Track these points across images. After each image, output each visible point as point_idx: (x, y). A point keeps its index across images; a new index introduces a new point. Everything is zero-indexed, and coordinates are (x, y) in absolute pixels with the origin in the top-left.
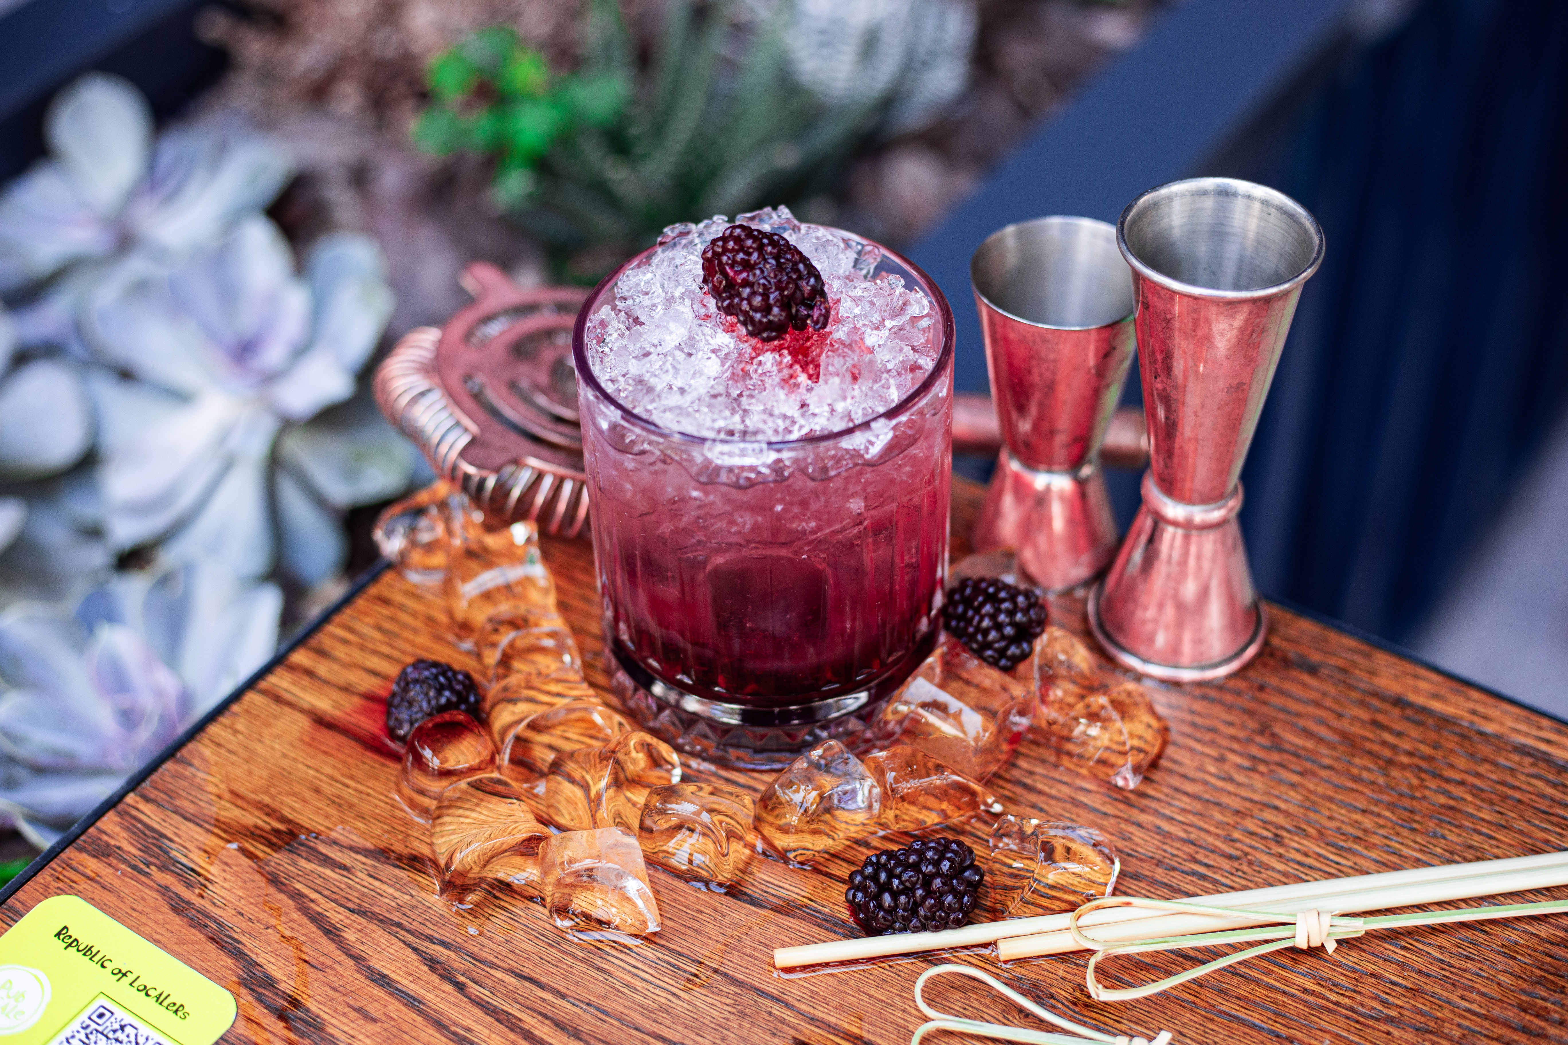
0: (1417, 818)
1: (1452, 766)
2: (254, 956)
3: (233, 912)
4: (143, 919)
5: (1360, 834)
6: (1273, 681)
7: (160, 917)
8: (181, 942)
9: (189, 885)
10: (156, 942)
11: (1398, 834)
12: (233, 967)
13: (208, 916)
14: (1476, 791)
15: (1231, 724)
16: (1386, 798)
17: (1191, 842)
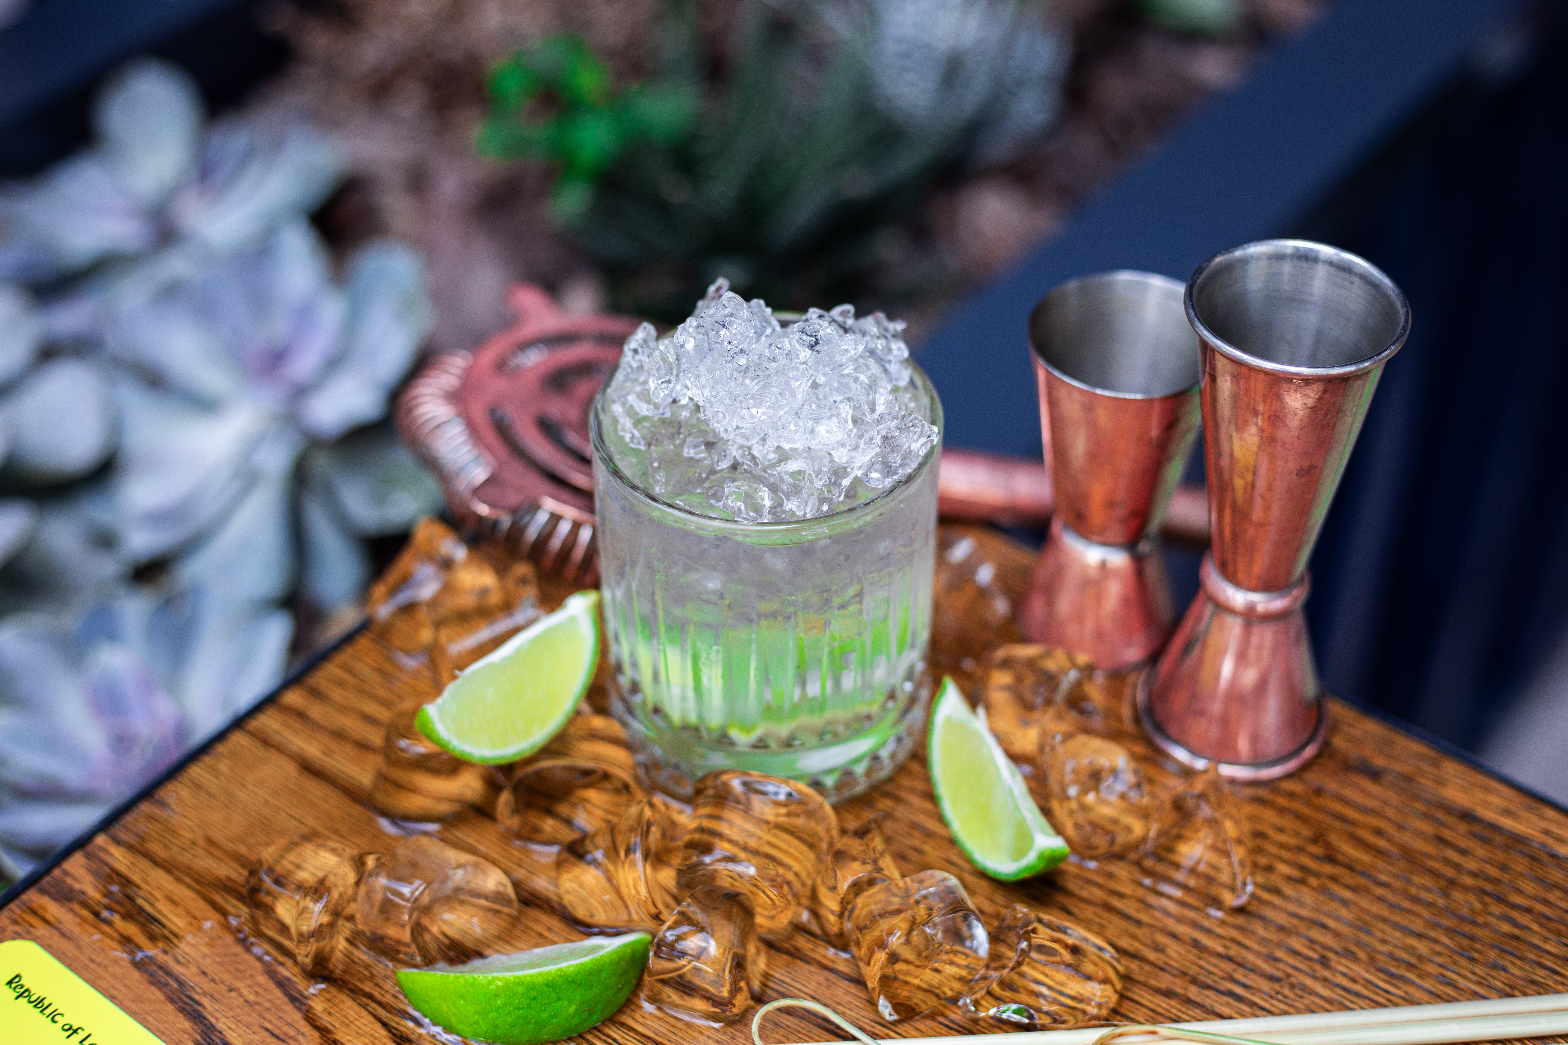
0: (1477, 946)
1: (1519, 891)
2: (213, 1020)
3: (197, 971)
4: (101, 971)
5: (1413, 960)
6: (1332, 785)
7: (118, 971)
8: (138, 1000)
9: (152, 938)
10: (112, 998)
11: (1455, 963)
12: (191, 1031)
13: (169, 973)
14: (1543, 919)
15: (1281, 830)
16: (1445, 922)
17: (1230, 959)
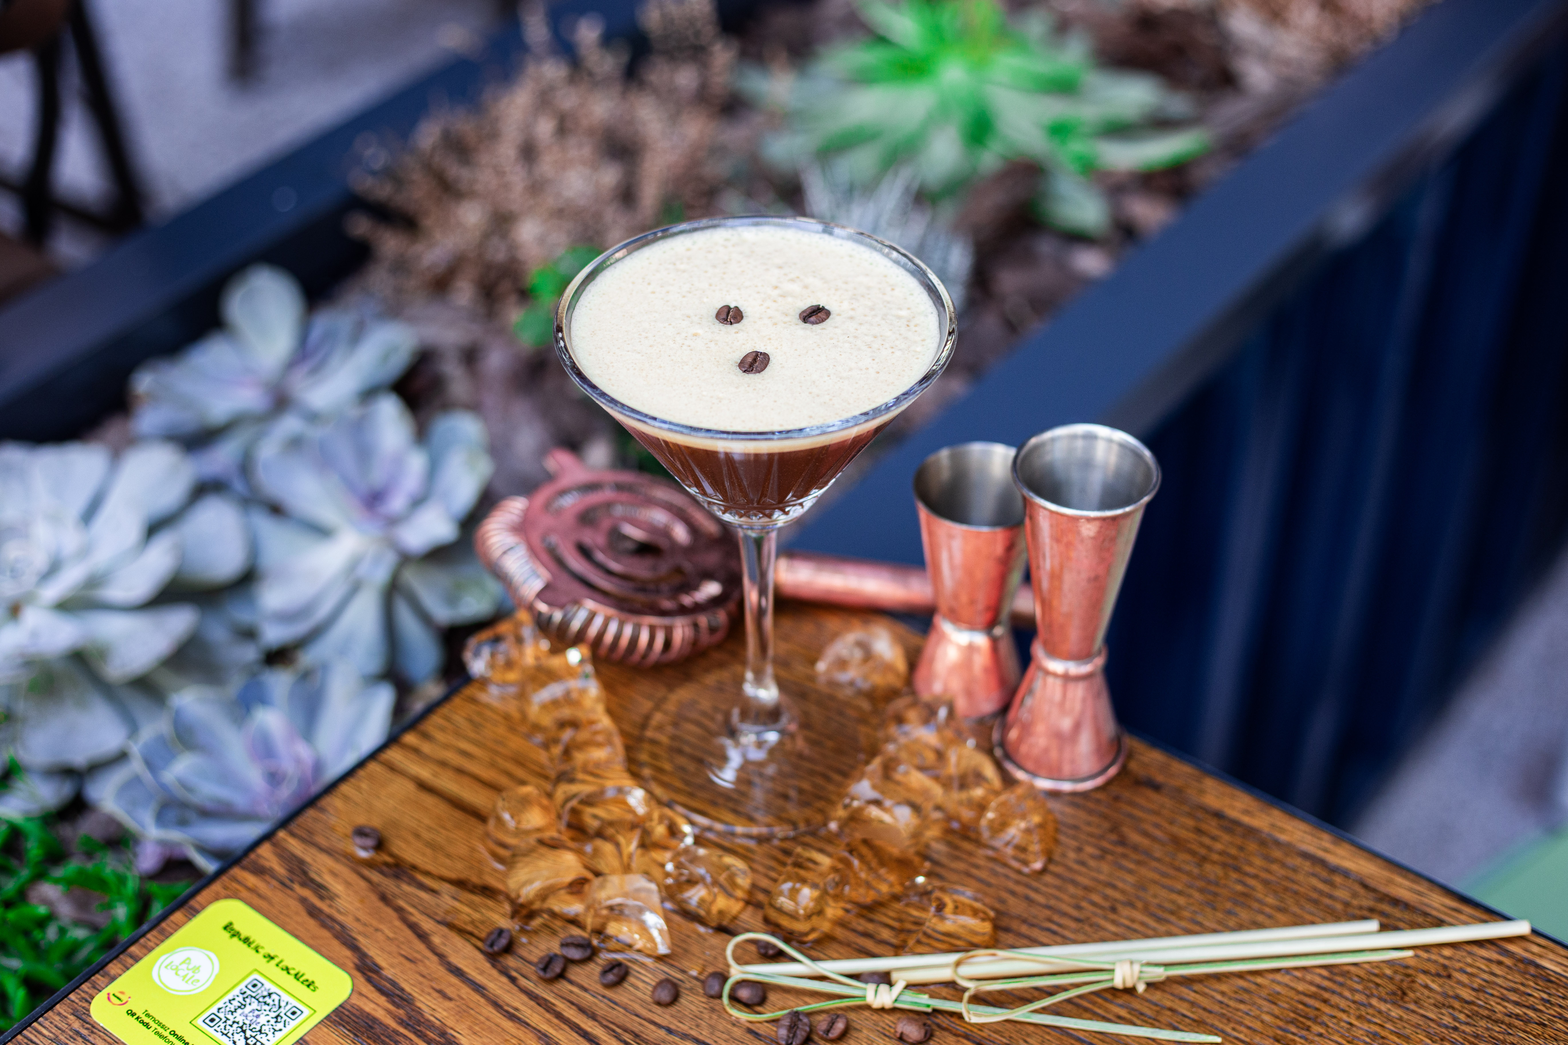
0: (1219, 900)
2: (366, 950)
3: (353, 918)
5: (1174, 909)
6: (1126, 794)
8: (314, 937)
9: (322, 898)
10: (297, 937)
11: (1203, 911)
12: (351, 957)
15: (1089, 824)
16: (1198, 884)
17: (1049, 908)
